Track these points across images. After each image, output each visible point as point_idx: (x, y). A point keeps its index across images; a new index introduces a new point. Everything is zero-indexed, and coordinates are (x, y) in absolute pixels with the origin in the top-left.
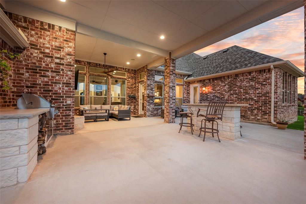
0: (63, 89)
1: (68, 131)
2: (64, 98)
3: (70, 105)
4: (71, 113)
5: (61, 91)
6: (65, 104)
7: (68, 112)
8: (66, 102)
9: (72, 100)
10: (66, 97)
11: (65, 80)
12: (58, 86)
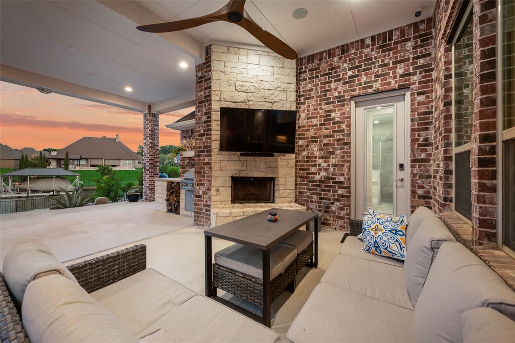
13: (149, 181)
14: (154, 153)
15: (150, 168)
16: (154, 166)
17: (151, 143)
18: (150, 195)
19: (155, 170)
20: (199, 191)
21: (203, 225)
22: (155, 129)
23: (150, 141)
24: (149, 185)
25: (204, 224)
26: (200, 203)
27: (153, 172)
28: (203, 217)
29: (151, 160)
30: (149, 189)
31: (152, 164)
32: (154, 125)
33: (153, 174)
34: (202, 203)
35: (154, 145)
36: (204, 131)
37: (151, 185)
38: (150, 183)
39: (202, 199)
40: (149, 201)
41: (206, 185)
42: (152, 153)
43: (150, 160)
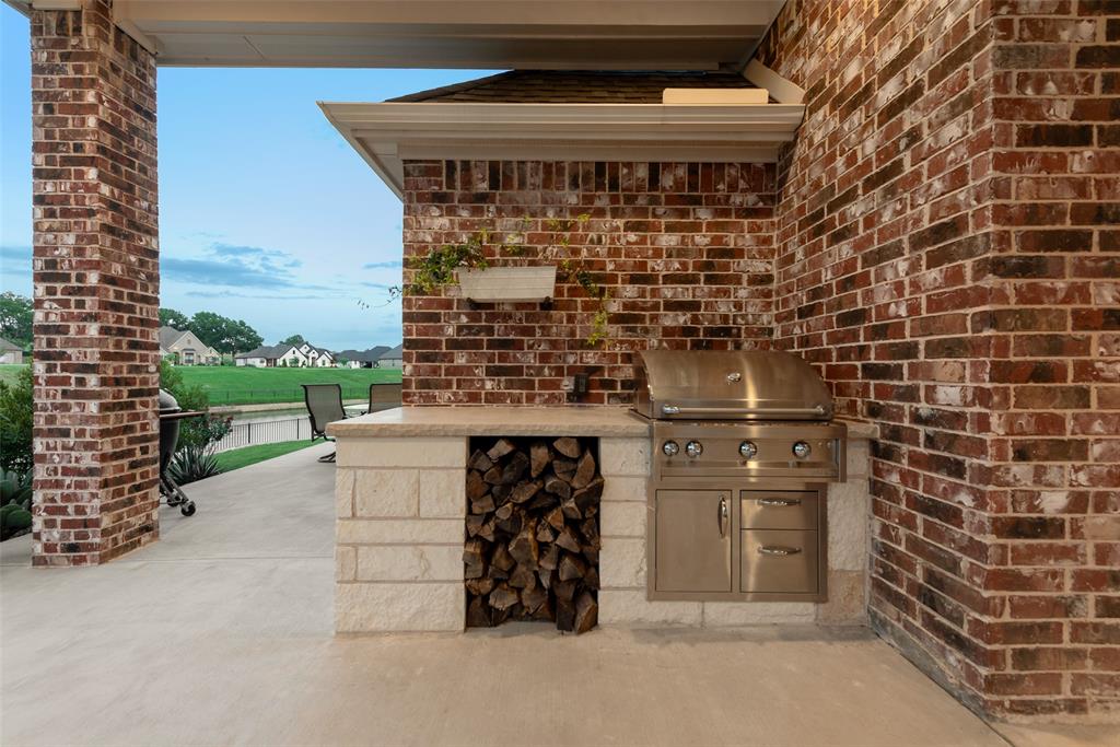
0: (915, 286)
1: (943, 652)
2: (922, 357)
3: (957, 419)
4: (966, 500)
5: (903, 312)
6: (924, 408)
7: (943, 479)
8: (930, 398)
9: (975, 377)
10: (934, 350)
11: (927, 209)
12: (889, 274)
13: (104, 433)
14: (129, 269)
15: (105, 356)
16: (134, 345)
17: (113, 206)
18: (107, 521)
19: (133, 369)
20: (1033, 495)
21: (1076, 707)
22: (134, 130)
23: (105, 190)
24: (104, 458)
25: (1090, 694)
26: (1052, 565)
27: (128, 382)
28: (1076, 655)
29: (115, 307)
30: (105, 484)
31: (122, 332)
32: (126, 101)
33: (125, 390)
34: (1068, 567)
35: (132, 224)
36: (1081, 110)
37: (116, 456)
38: (108, 449)
39: (1067, 541)
40: (103, 559)
41: (1096, 450)
42: (117, 269)
43: (105, 305)
